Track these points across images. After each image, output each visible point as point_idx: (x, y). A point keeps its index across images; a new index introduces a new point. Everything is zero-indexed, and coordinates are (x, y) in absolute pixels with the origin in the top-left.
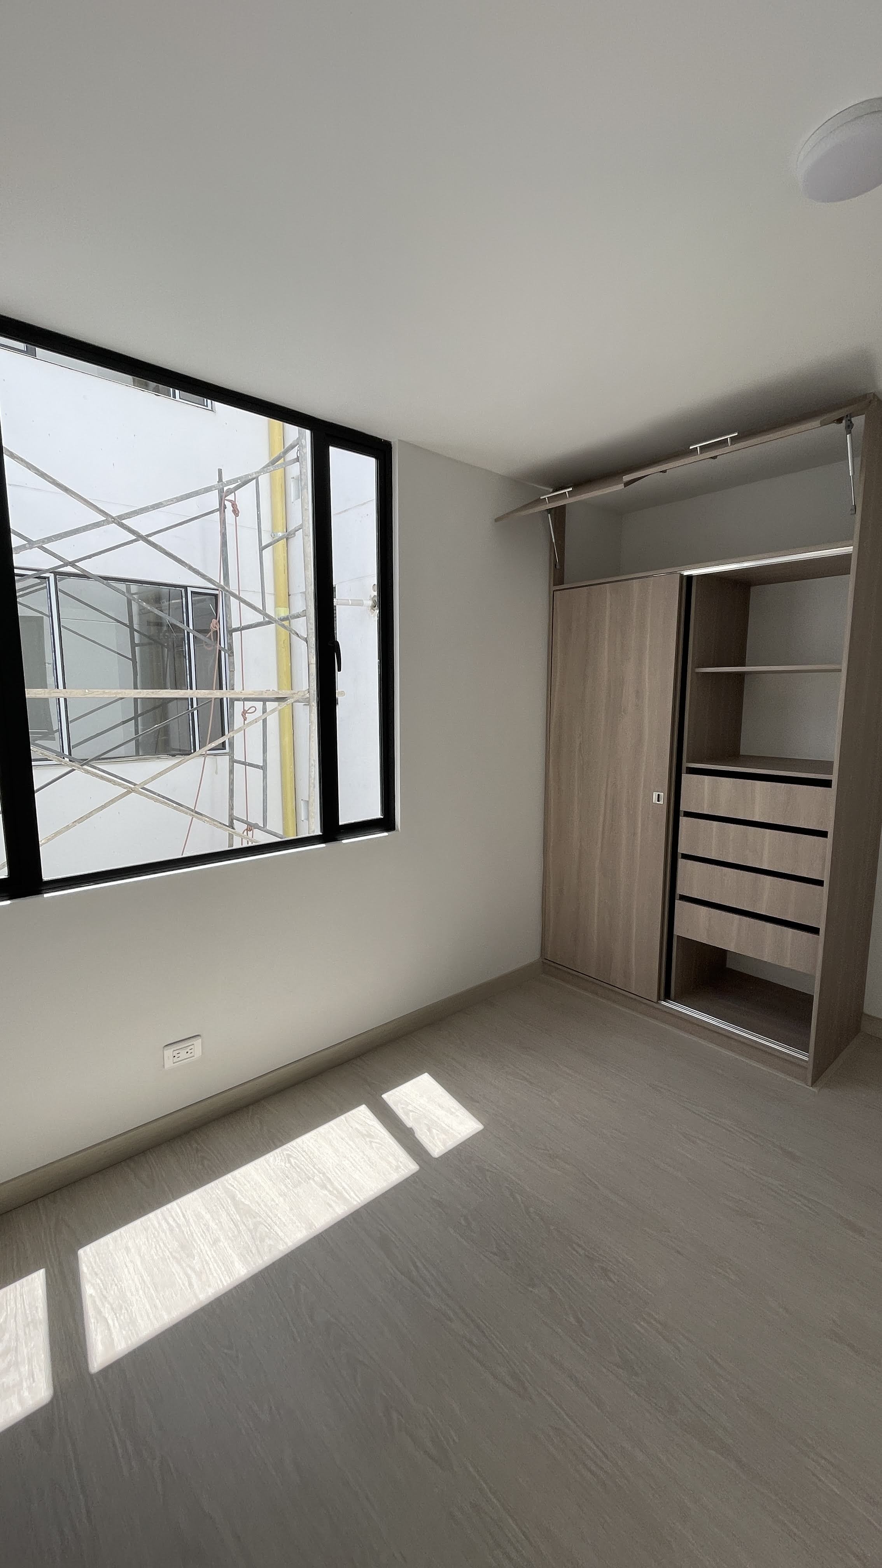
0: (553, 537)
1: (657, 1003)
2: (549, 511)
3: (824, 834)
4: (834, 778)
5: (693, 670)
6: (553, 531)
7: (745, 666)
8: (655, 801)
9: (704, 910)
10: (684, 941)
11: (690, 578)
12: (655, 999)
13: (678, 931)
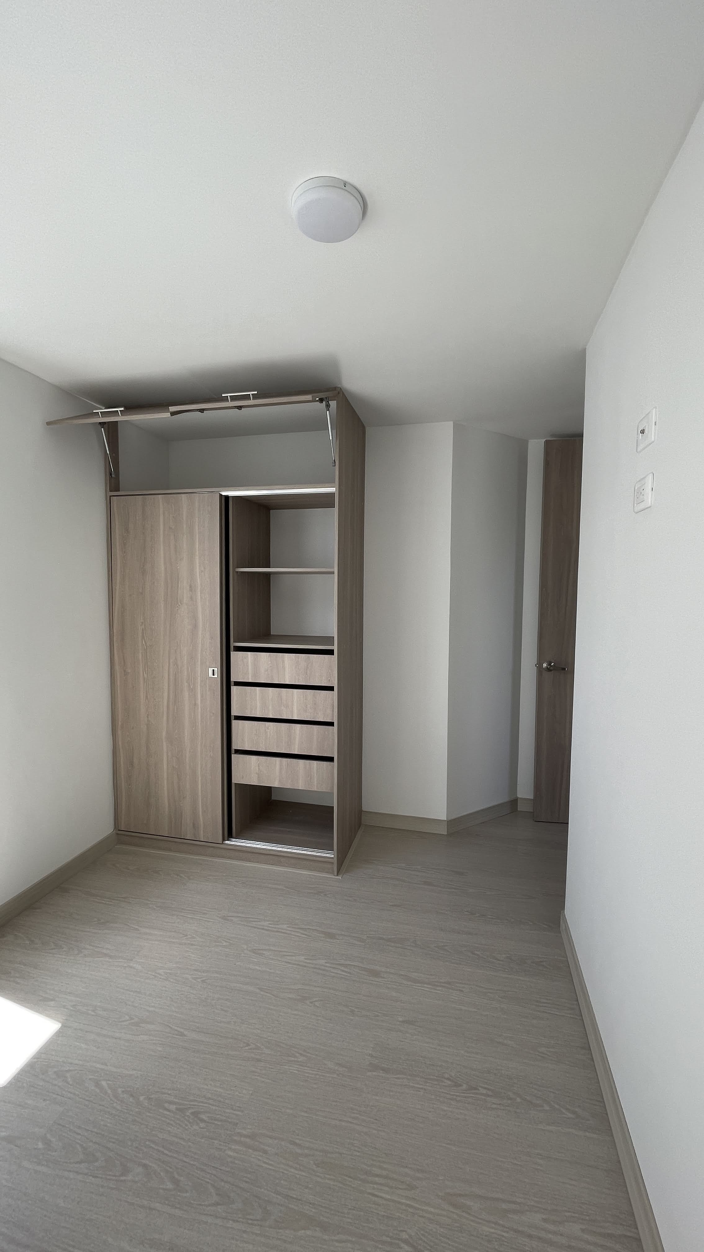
0: (107, 449)
1: (223, 843)
2: (102, 424)
3: (331, 689)
4: (335, 648)
5: (234, 570)
6: (107, 443)
7: (270, 568)
8: (211, 675)
9: (254, 758)
10: (240, 786)
11: (227, 497)
12: (220, 841)
13: (234, 780)
